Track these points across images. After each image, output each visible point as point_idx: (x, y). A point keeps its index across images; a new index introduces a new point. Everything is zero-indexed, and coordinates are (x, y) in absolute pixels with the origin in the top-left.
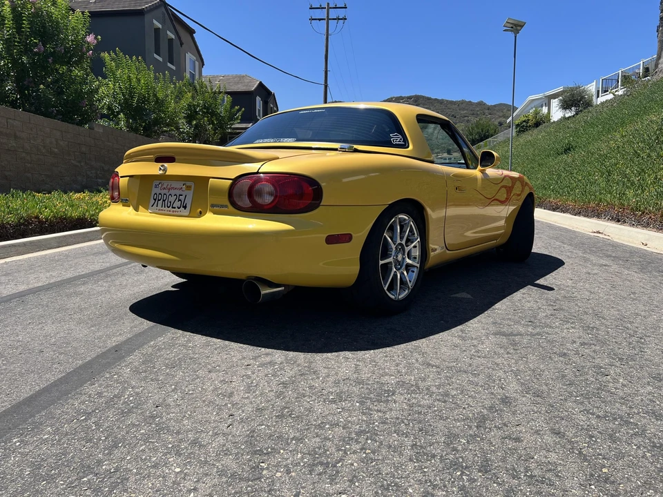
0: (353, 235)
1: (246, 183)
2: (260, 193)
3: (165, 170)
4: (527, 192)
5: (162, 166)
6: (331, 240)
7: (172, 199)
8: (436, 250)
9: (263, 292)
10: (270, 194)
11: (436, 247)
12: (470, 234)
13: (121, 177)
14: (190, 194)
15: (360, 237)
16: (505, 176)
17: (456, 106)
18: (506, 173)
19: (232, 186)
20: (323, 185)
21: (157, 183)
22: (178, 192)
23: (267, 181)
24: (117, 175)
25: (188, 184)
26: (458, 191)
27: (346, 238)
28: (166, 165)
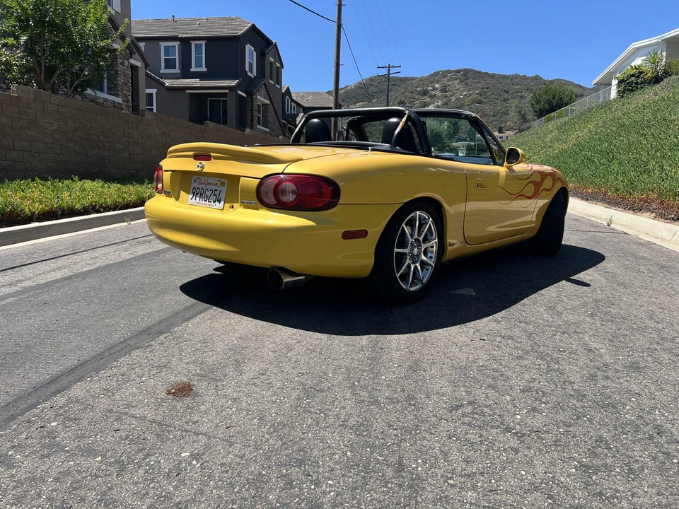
0: (369, 231)
1: (273, 182)
2: (284, 192)
3: (203, 167)
4: (559, 186)
5: (200, 163)
6: (347, 235)
7: (208, 193)
8: (454, 244)
9: (285, 280)
10: (293, 192)
11: (454, 241)
12: (493, 229)
13: (165, 171)
14: (224, 189)
15: (375, 232)
16: (534, 172)
17: (509, 81)
18: (536, 167)
19: (260, 185)
20: (341, 184)
21: (196, 177)
22: (214, 188)
23: (290, 181)
24: (161, 168)
25: (223, 180)
26: (479, 188)
27: (362, 234)
28: (203, 162)
